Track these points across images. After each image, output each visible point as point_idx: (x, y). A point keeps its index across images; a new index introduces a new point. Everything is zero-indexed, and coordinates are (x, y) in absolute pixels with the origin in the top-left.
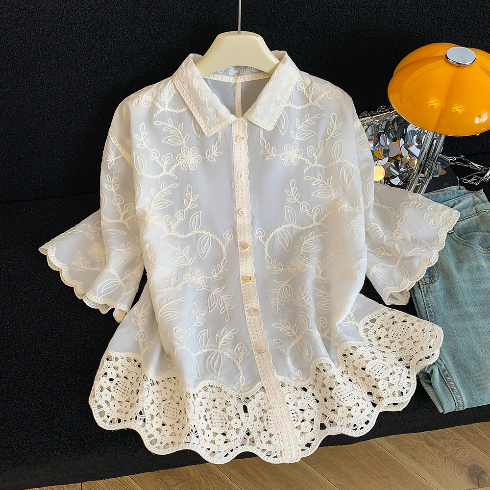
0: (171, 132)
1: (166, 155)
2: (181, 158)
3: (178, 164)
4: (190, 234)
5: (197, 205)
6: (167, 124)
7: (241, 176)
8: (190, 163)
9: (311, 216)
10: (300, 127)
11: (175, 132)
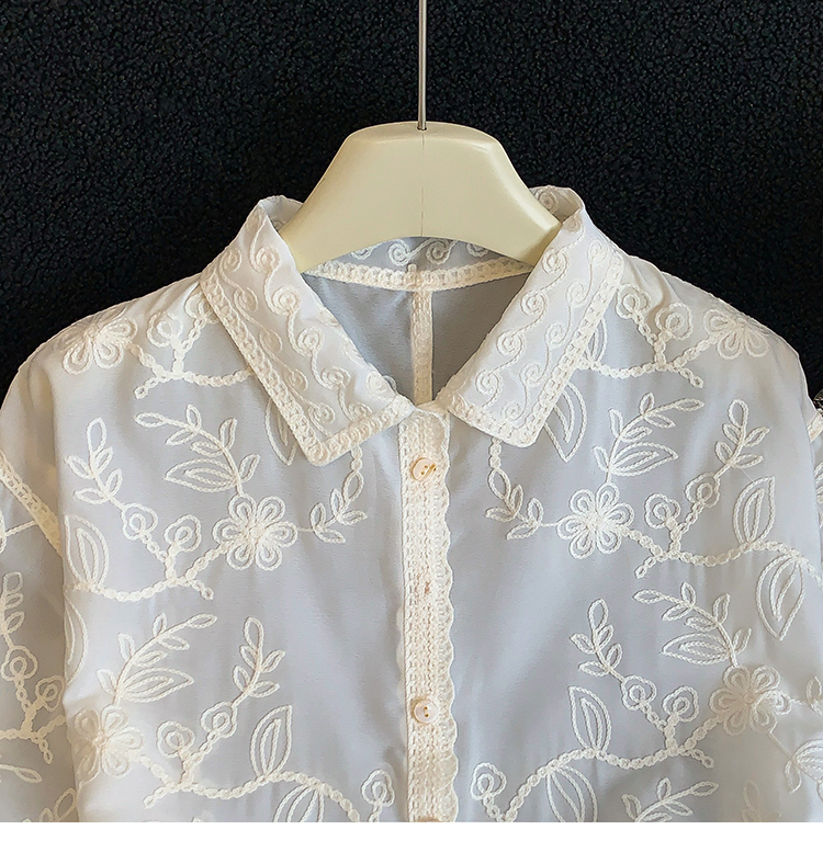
0: (195, 448)
1: (180, 522)
2: (230, 532)
3: (220, 551)
4: (249, 788)
5: (278, 686)
6: (181, 424)
7: (427, 590)
8: (260, 548)
9: (658, 723)
10: (624, 434)
11: (207, 449)
